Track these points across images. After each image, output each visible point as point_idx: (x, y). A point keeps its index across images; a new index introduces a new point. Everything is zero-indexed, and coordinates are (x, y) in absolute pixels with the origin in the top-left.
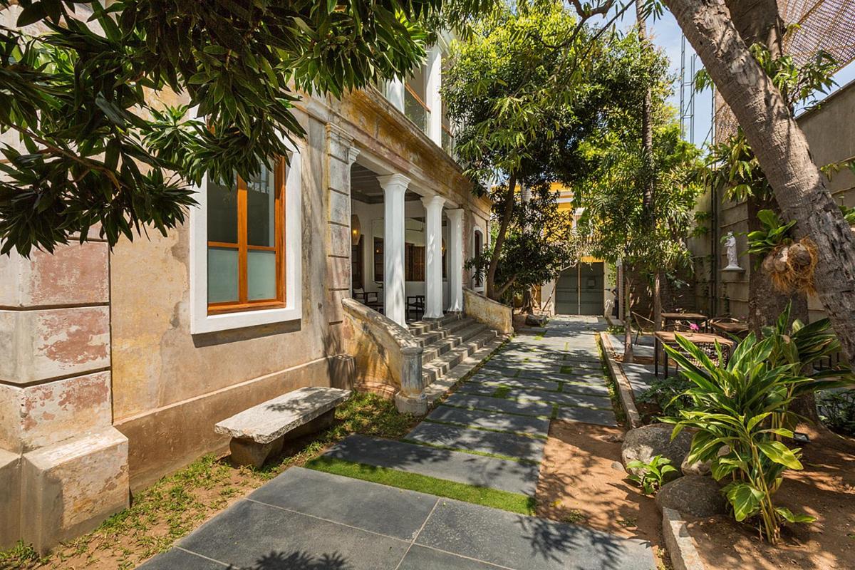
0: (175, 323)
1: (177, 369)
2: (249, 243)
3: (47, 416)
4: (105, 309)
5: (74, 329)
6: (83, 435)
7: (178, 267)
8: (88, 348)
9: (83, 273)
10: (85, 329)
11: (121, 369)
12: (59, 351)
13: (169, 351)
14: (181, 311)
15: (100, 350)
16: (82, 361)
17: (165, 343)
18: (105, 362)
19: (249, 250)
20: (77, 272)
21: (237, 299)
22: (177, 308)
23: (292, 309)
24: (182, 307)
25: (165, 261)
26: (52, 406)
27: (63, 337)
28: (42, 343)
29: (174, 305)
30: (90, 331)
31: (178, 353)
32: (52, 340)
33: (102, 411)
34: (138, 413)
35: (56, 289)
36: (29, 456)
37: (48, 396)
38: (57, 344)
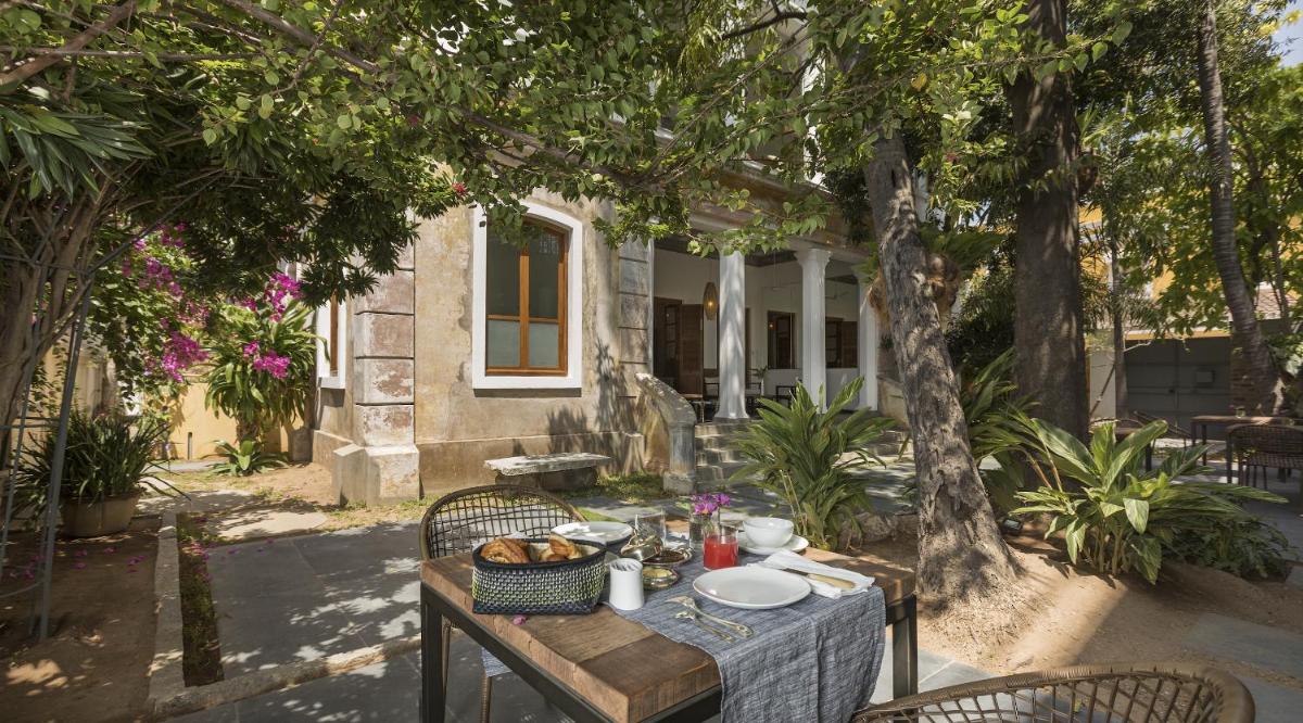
0: (461, 377)
1: (461, 414)
2: (530, 315)
3: (377, 427)
4: (411, 362)
5: (392, 373)
6: (396, 445)
7: (463, 334)
8: (400, 387)
9: (399, 336)
10: (399, 374)
11: (422, 406)
12: (383, 386)
13: (455, 399)
14: (465, 369)
15: (407, 390)
16: (397, 396)
17: (453, 393)
18: (410, 399)
19: (531, 322)
20: (394, 336)
21: (518, 366)
22: (462, 366)
23: (573, 379)
24: (466, 366)
25: (453, 329)
26: (380, 421)
27: (386, 378)
28: (375, 380)
29: (459, 363)
30: (401, 376)
31: (462, 401)
32: (381, 379)
33: (408, 432)
34: (433, 440)
35: (383, 347)
36: (367, 449)
37: (377, 414)
38: (384, 382)
